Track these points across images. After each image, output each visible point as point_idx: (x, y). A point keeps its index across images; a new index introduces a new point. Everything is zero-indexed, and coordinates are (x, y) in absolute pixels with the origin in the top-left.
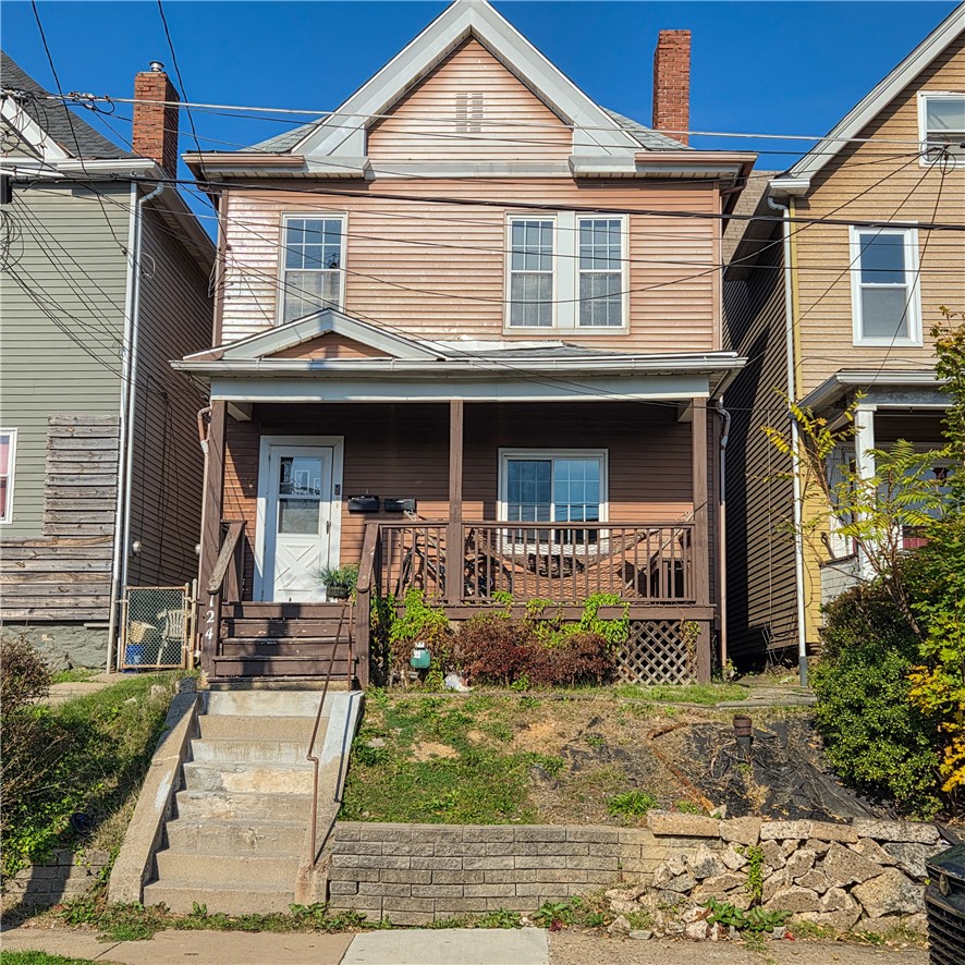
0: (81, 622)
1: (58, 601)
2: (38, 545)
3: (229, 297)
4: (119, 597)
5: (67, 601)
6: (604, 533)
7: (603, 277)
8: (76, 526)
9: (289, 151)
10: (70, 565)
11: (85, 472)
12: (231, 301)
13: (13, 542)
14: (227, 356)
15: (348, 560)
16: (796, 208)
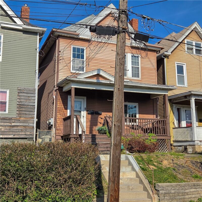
0: (26, 138)
1: (21, 133)
2: (15, 119)
3: (60, 63)
4: (36, 132)
5: (23, 133)
6: (137, 120)
7: (136, 67)
8: (25, 114)
9: (76, 32)
10: (24, 124)
11: (27, 101)
12: (60, 64)
13: (9, 118)
14: (78, 77)
15: (88, 125)
16: (167, 58)
